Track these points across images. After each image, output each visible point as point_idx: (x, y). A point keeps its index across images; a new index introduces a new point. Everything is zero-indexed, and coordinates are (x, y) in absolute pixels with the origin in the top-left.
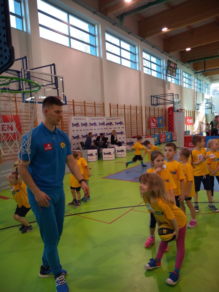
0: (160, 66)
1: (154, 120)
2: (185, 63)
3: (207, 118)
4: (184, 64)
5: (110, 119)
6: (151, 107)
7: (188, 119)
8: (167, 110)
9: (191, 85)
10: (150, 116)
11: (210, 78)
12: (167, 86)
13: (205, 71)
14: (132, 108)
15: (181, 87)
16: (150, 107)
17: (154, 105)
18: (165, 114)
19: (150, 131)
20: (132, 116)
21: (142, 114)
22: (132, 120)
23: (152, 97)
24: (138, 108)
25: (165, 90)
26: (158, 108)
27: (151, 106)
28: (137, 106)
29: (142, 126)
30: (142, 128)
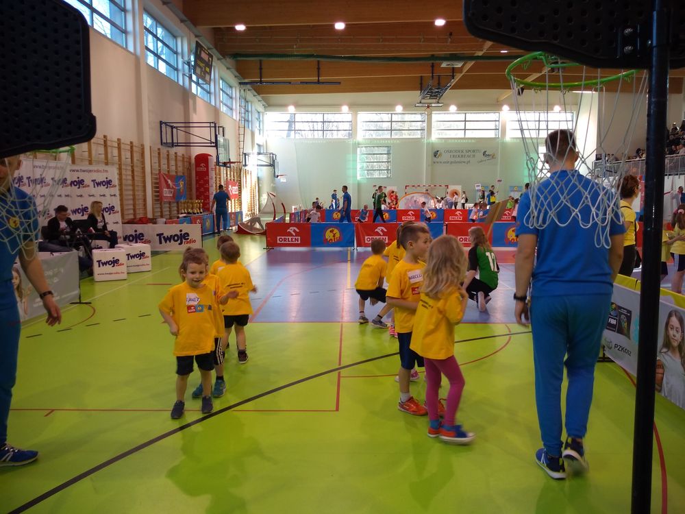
0: (176, 53)
1: (169, 181)
2: (224, 57)
3: (260, 185)
4: (221, 57)
5: (77, 171)
6: (161, 151)
7: (230, 186)
8: (193, 161)
9: (232, 109)
10: (160, 172)
11: (264, 99)
12: (191, 102)
13: (261, 82)
14: (122, 146)
15: (216, 111)
16: (159, 149)
17: (166, 144)
18: (189, 170)
19: (161, 208)
20: (123, 167)
21: (143, 163)
22: (124, 177)
23: (163, 126)
24: (135, 149)
25: (186, 112)
26: (176, 153)
27: (160, 146)
28: (134, 144)
29: (145, 196)
30: (145, 200)
